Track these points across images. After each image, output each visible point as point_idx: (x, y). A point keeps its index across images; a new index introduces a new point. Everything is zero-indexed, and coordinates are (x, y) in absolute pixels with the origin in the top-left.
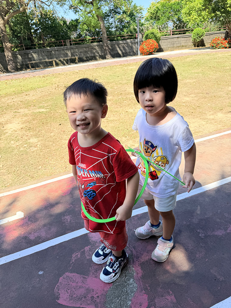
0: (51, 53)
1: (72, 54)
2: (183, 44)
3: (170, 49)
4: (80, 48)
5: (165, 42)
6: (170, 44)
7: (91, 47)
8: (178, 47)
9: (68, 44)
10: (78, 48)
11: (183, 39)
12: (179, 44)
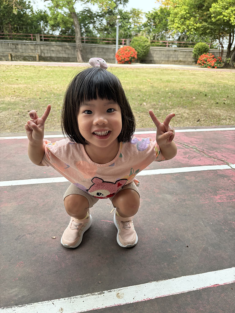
0: (17, 46)
1: (42, 51)
2: (181, 59)
3: (163, 62)
4: (52, 46)
5: (158, 54)
6: (164, 56)
7: (66, 47)
8: (175, 61)
9: (38, 39)
10: (50, 46)
11: (181, 53)
12: (177, 58)
